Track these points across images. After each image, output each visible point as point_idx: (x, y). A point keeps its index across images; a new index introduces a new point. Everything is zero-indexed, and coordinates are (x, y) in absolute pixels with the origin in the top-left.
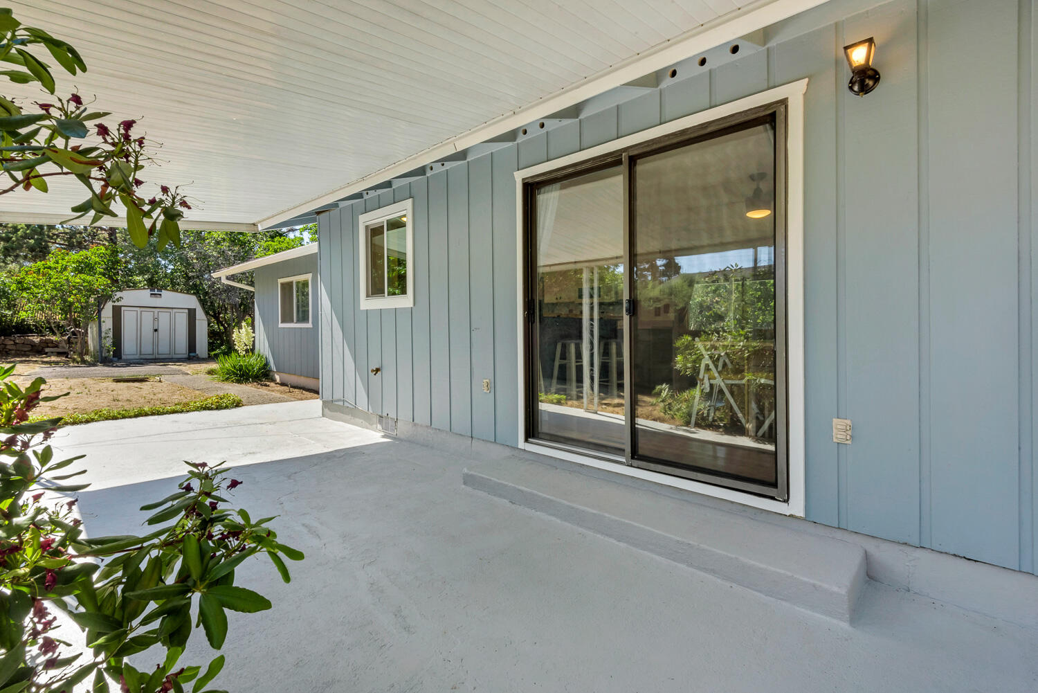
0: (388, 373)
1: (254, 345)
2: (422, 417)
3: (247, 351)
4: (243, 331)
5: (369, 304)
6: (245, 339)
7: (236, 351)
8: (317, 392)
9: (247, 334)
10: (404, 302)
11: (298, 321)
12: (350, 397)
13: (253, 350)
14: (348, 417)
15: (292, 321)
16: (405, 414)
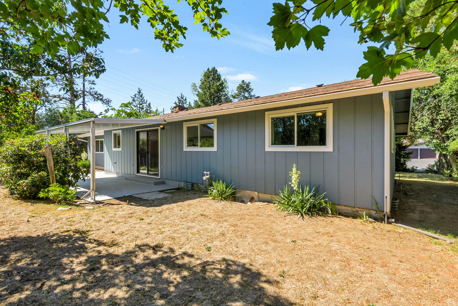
0: (118, 164)
1: (87, 158)
2: (123, 172)
3: (85, 160)
4: (84, 154)
5: (114, 149)
6: (85, 156)
7: (82, 160)
8: (103, 170)
9: (85, 155)
10: (120, 149)
11: (101, 151)
12: (110, 169)
13: (87, 159)
14: (110, 173)
15: (99, 151)
16: (120, 172)
